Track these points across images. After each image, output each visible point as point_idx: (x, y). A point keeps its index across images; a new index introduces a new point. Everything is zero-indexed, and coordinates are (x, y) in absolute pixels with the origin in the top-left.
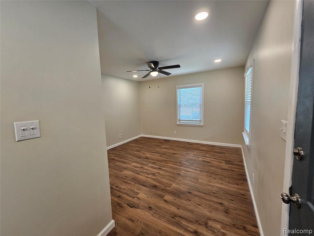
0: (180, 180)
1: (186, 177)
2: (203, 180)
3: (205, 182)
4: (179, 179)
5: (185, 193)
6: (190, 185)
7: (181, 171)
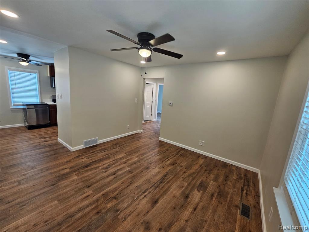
0: (77, 184)
1: (76, 191)
2: (52, 206)
3: (47, 206)
4: (80, 184)
5: (57, 181)
6: (61, 190)
7: (93, 191)
